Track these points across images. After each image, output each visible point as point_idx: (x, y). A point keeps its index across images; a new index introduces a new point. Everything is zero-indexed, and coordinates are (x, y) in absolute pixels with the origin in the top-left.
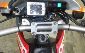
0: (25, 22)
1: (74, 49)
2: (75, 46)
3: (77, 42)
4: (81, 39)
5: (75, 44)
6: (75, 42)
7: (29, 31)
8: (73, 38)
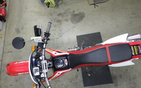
0: (42, 75)
1: (76, 12)
2: (74, 11)
3: (69, 9)
4: (65, 4)
5: (72, 11)
6: (69, 11)
7: (47, 73)
8: (64, 13)
